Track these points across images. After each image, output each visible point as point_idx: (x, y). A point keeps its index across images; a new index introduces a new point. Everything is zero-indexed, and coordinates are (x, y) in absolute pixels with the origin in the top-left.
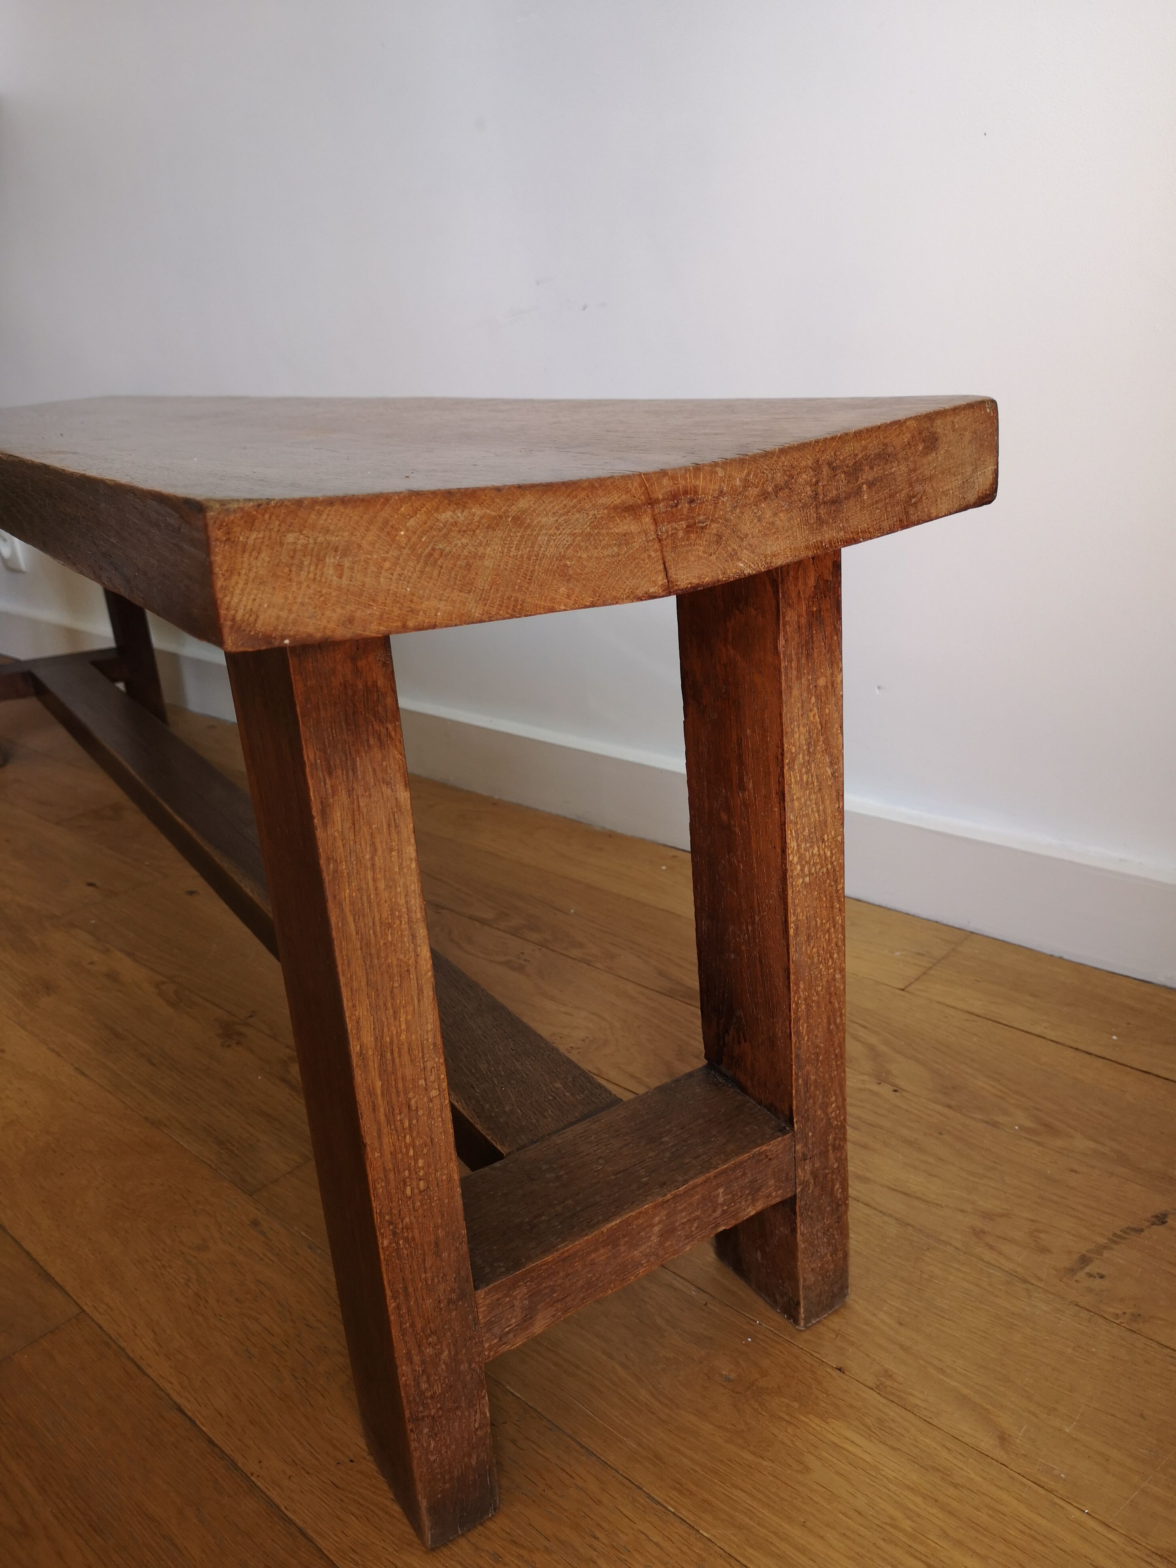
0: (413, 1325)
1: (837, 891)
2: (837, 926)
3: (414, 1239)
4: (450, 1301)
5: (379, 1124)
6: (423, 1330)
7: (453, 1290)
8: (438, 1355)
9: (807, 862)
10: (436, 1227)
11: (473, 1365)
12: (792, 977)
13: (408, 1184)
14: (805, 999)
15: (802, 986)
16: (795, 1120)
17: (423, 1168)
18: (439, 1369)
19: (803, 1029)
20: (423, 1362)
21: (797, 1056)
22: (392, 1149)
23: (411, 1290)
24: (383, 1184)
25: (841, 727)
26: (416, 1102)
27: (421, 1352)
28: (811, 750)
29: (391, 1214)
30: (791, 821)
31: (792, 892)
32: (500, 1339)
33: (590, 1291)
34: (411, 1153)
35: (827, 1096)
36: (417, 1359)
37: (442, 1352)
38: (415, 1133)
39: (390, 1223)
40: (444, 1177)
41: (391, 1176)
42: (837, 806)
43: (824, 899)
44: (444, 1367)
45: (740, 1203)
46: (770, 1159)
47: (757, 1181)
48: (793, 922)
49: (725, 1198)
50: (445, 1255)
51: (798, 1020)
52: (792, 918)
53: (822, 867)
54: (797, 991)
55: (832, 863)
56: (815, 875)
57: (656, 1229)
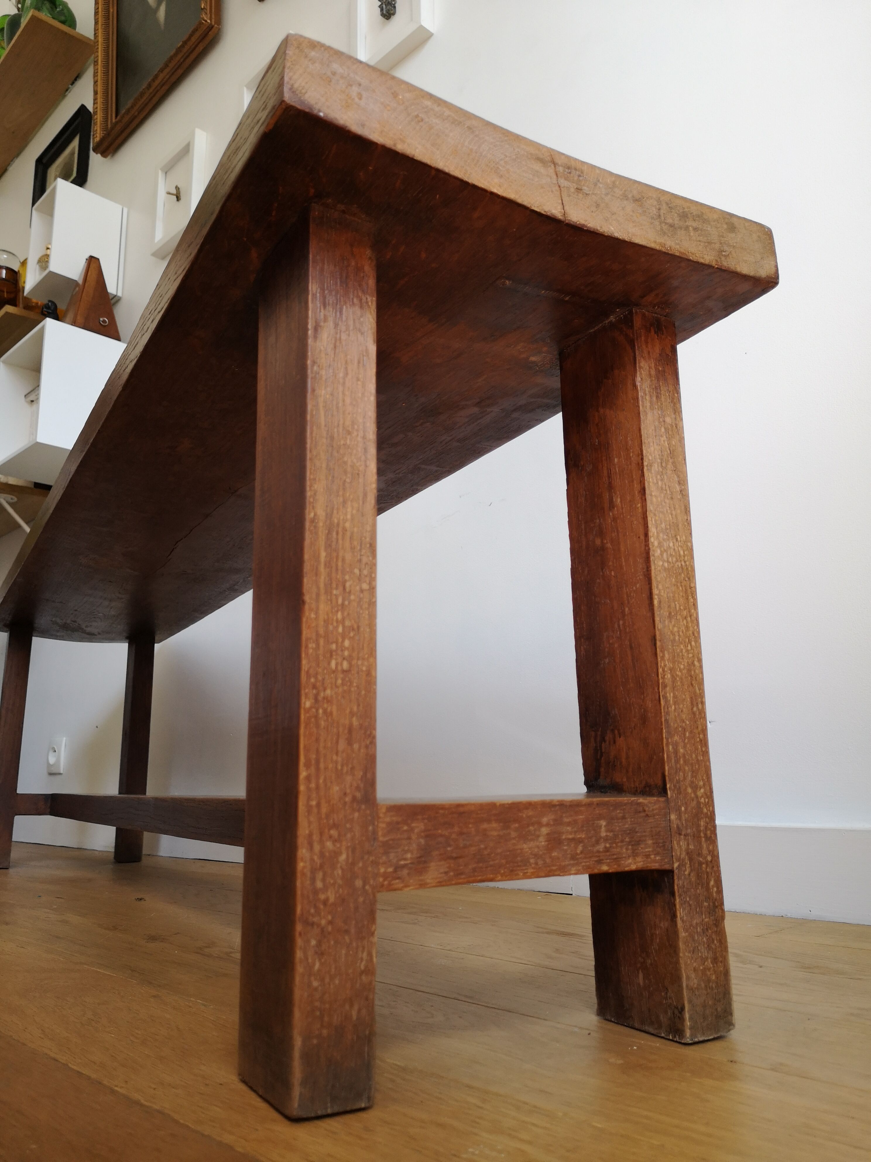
0: (318, 805)
1: (691, 588)
2: (692, 617)
3: (331, 713)
4: (354, 799)
5: (318, 588)
6: (328, 816)
7: (358, 788)
8: (337, 854)
9: (665, 551)
10: (352, 714)
11: (367, 887)
12: (658, 644)
13: (334, 657)
14: (671, 669)
15: (667, 656)
16: (668, 786)
17: (347, 649)
18: (335, 872)
19: (670, 696)
20: (322, 855)
21: (667, 721)
22: (326, 617)
23: (322, 766)
24: (314, 646)
25: (685, 460)
26: (350, 586)
27: (321, 842)
28: (664, 465)
29: (316, 678)
30: (651, 511)
31: (655, 569)
32: (395, 871)
33: (481, 865)
34: (340, 630)
35: (696, 777)
36: (317, 847)
37: (340, 853)
38: (346, 614)
39: (314, 687)
40: (364, 669)
41: (322, 642)
42: (686, 518)
43: (681, 588)
44: (340, 872)
45: (621, 847)
46: (647, 815)
47: (636, 832)
48: (657, 595)
49: (608, 834)
50: (356, 746)
51: (665, 686)
52: (655, 591)
53: (677, 561)
54: (663, 658)
55: (685, 562)
56: (672, 565)
57: (544, 830)
